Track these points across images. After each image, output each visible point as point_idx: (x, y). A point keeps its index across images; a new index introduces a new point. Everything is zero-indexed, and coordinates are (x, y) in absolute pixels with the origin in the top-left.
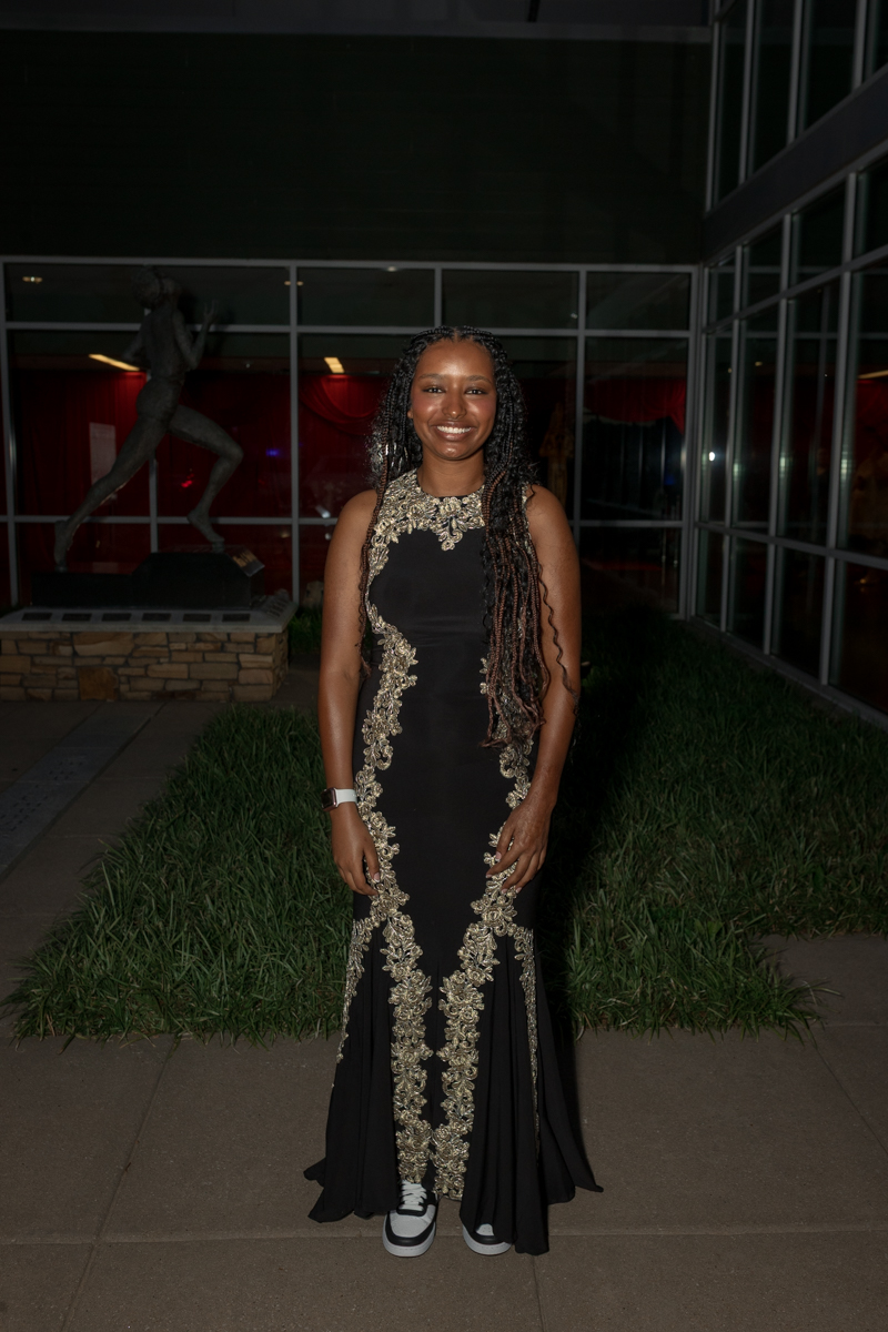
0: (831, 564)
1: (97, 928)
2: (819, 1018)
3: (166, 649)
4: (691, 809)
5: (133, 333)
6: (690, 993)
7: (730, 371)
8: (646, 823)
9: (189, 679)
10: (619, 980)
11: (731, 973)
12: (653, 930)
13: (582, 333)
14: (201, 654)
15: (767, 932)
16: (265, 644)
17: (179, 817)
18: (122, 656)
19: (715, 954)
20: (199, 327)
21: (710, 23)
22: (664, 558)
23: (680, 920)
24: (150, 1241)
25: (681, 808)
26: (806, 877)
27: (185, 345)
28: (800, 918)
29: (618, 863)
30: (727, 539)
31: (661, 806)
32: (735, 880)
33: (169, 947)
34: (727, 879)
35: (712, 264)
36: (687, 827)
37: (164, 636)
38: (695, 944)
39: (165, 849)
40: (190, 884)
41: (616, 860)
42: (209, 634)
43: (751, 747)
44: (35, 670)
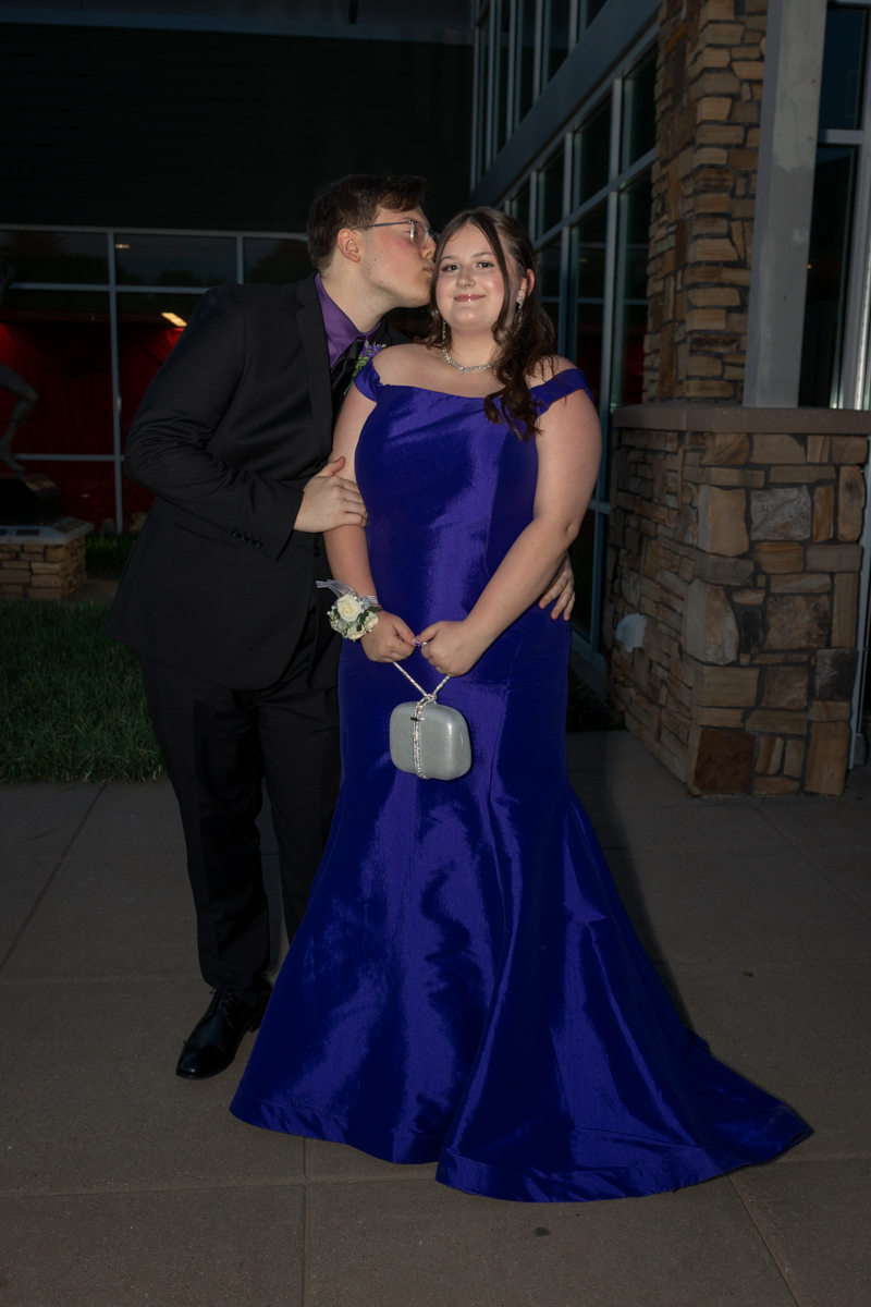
16: (52, 554)
21: (472, 27)
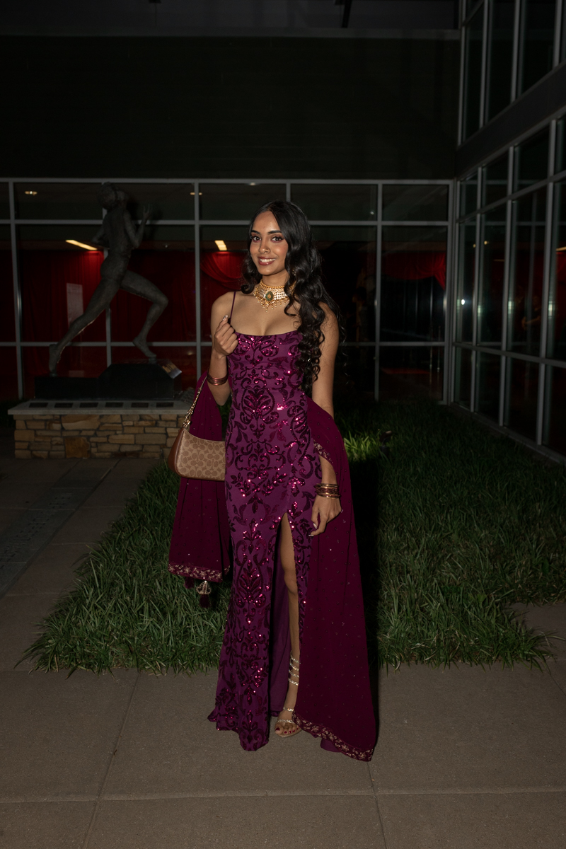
0: (542, 368)
1: (87, 601)
2: (552, 655)
3: (120, 425)
4: (461, 524)
5: (99, 226)
6: (468, 640)
7: (474, 246)
8: (433, 533)
9: (135, 444)
10: (423, 632)
11: (494, 627)
12: (443, 600)
13: (380, 223)
14: (143, 428)
15: (513, 601)
17: (136, 531)
18: (93, 430)
19: (483, 616)
20: (140, 222)
21: (459, 27)
22: (431, 366)
23: (459, 593)
24: (133, 799)
25: (455, 523)
26: (537, 566)
27: (131, 232)
28: (535, 592)
29: (417, 558)
30: (474, 353)
31: (442, 522)
32: (492, 568)
33: (135, 612)
34: (487, 567)
35: (462, 179)
36: (459, 535)
37: (119, 417)
38: (470, 608)
39: (128, 551)
40: (145, 573)
41: (416, 556)
42: (147, 415)
43: (497, 484)
44: (37, 439)
